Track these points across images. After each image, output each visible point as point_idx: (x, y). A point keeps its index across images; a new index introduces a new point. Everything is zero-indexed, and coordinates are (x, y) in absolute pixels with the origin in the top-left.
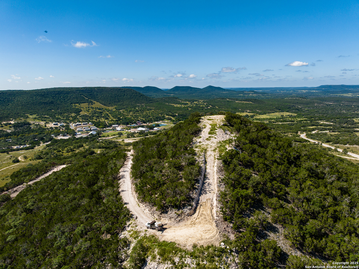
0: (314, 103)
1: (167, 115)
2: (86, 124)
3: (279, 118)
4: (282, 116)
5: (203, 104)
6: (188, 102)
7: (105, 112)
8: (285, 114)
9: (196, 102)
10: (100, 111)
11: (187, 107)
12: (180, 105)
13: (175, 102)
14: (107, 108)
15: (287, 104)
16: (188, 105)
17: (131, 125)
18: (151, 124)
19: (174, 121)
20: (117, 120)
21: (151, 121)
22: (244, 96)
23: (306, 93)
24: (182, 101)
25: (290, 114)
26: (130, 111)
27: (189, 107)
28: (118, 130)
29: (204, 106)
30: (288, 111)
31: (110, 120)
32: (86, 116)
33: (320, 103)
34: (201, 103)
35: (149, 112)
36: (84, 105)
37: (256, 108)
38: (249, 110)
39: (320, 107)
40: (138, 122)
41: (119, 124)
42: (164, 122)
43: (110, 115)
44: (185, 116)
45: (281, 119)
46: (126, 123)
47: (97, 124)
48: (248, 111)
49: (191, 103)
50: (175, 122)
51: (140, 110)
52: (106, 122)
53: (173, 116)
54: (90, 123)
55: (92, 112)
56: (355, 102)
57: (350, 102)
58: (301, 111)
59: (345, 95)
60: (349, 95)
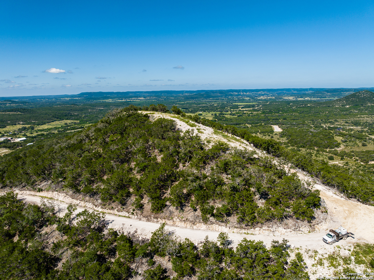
0: (87, 109)
3: (65, 127)
4: (66, 124)
8: (69, 122)
15: (62, 112)
23: (70, 100)
25: (72, 121)
30: (67, 119)
33: (93, 109)
39: (95, 112)
45: (69, 127)
48: (21, 123)
56: (120, 106)
57: (116, 106)
58: (80, 117)
59: (107, 101)
60: (110, 100)
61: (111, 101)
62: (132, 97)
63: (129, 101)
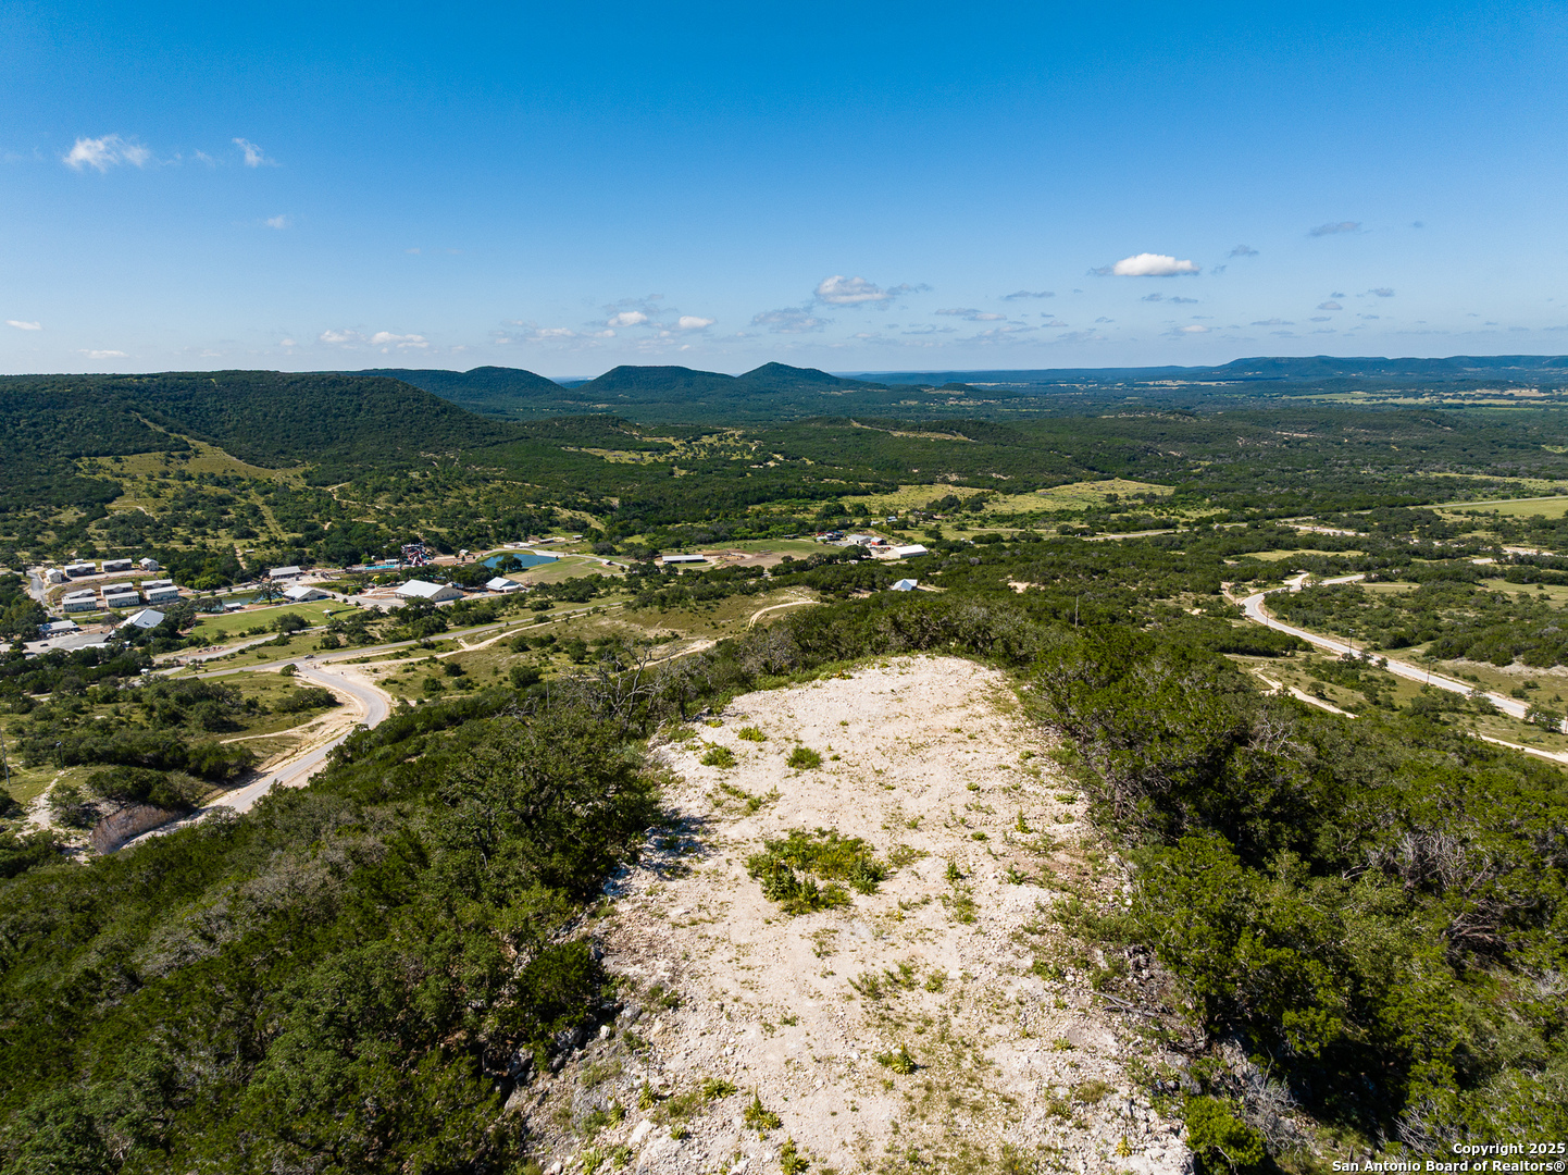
0: (1231, 434)
1: (565, 506)
2: (126, 567)
3: (1100, 511)
4: (1112, 498)
5: (745, 446)
6: (671, 440)
7: (246, 497)
8: (1125, 488)
9: (711, 441)
10: (222, 491)
11: (665, 464)
12: (634, 455)
13: (610, 438)
14: (264, 474)
15: (1119, 441)
16: (673, 453)
17: (370, 564)
18: (479, 555)
19: (599, 535)
20: (297, 543)
21: (479, 540)
22: (925, 410)
23: (1181, 391)
24: (645, 432)
25: (1145, 488)
26: (378, 490)
27: (677, 462)
28: (293, 599)
29: (749, 457)
30: (1129, 476)
31: (263, 538)
32: (139, 520)
33: (1259, 436)
34: (733, 444)
35: (473, 492)
36: (143, 465)
37: (988, 461)
38: (959, 472)
39: (1264, 453)
40: (412, 550)
41: (305, 563)
42: (550, 546)
43: (267, 511)
44: (657, 509)
45: (1114, 516)
46: (345, 555)
47: (182, 569)
48: (954, 478)
49: (689, 442)
50: (603, 544)
51: (431, 486)
52: (239, 553)
53: (598, 511)
54: (146, 561)
55: (176, 497)
56: (1395, 427)
57: (1375, 427)
58: (1187, 474)
59: (1341, 398)
60: (1358, 398)
61: (1360, 402)
62: (1469, 384)
63: (1450, 406)
